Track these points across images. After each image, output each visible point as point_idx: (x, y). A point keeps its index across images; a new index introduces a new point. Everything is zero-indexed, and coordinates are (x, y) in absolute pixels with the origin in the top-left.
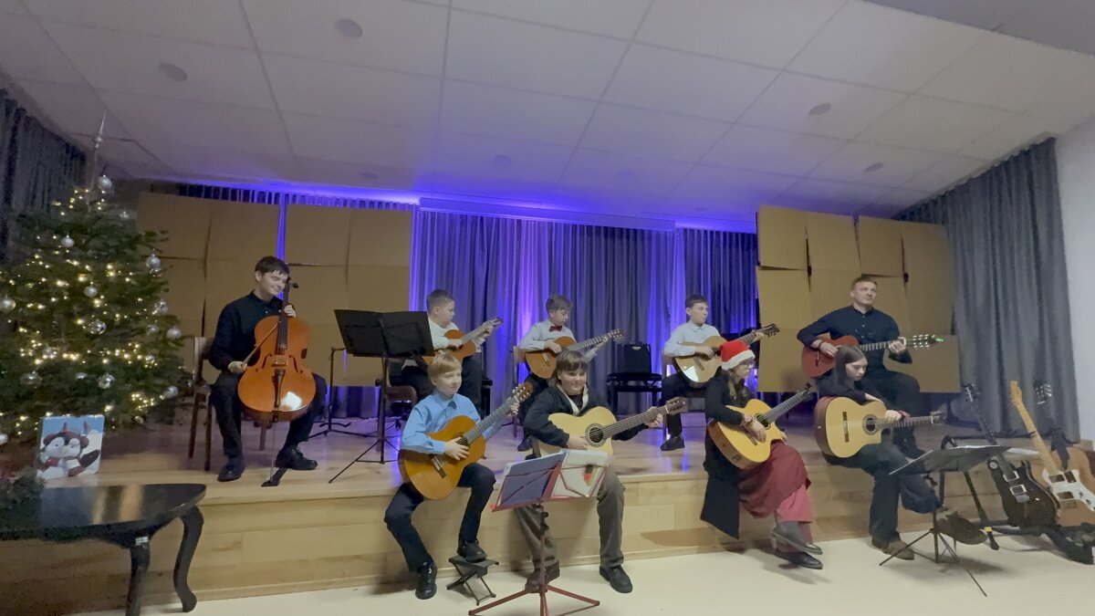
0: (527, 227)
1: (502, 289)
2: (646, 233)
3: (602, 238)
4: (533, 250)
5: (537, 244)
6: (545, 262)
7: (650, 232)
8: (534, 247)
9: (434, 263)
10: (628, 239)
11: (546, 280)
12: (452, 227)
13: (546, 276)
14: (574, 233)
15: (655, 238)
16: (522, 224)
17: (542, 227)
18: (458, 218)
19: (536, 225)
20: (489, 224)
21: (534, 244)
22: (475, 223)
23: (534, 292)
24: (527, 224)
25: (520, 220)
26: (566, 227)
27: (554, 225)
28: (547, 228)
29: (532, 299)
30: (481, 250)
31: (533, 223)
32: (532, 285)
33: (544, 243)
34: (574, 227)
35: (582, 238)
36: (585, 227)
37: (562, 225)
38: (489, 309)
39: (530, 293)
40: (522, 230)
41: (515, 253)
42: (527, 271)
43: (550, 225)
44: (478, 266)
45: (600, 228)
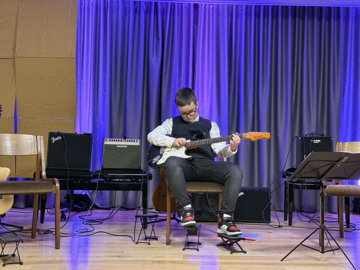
0: (205, 11)
1: (177, 79)
2: (342, 10)
3: (290, 18)
4: (211, 36)
5: (215, 29)
6: (224, 48)
7: (347, 9)
8: (213, 33)
9: (108, 53)
10: (320, 18)
11: (224, 68)
12: (126, 15)
13: (224, 64)
14: (257, 16)
15: (354, 16)
16: (200, 9)
17: (221, 10)
18: (132, 5)
19: (215, 9)
20: (164, 9)
21: (213, 30)
22: (149, 9)
23: (212, 82)
24: (205, 8)
25: (198, 4)
26: (249, 9)
27: (234, 8)
28: (226, 11)
29: (210, 89)
30: (155, 38)
31: (212, 6)
32: (211, 74)
33: (223, 28)
34: (258, 8)
35: (266, 20)
36: (270, 8)
37: (244, 8)
38: (164, 100)
39: (208, 83)
40: (200, 16)
41: (191, 40)
42: (204, 58)
43: (230, 9)
44: (153, 56)
45: (287, 7)
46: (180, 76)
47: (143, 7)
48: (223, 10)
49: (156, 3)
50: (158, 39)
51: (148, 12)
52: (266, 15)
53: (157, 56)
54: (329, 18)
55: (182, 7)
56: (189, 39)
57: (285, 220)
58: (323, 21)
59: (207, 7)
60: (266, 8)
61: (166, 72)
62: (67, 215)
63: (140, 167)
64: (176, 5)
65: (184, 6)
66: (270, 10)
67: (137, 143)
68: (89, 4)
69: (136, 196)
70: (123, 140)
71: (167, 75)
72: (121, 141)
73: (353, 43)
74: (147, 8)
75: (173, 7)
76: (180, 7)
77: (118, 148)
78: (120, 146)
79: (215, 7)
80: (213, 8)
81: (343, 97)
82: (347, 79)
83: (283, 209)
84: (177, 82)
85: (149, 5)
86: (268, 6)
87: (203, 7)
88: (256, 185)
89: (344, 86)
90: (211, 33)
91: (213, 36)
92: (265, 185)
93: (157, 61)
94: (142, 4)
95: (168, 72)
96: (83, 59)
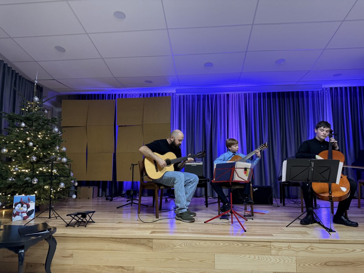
0: (232, 97)
1: (220, 131)
2: (305, 93)
3: (277, 98)
4: (236, 109)
5: (238, 105)
6: (243, 115)
7: (307, 92)
8: (237, 107)
9: (185, 120)
10: (293, 98)
11: (243, 124)
12: (193, 101)
13: (243, 122)
14: (260, 98)
15: (311, 95)
16: (230, 96)
17: (241, 96)
18: (196, 97)
19: (237, 96)
20: (212, 98)
21: (237, 106)
22: (204, 98)
23: (237, 131)
24: (232, 95)
25: (228, 94)
26: (255, 95)
27: (247, 94)
28: (243, 96)
29: (236, 135)
30: (208, 111)
31: (236, 95)
32: (236, 128)
33: (242, 105)
34: (259, 94)
35: (264, 99)
36: (266, 93)
37: (252, 94)
38: (213, 142)
39: (235, 132)
40: (230, 99)
41: (226, 111)
42: (233, 120)
43: (245, 95)
44: (207, 120)
45: (275, 93)
46: (221, 129)
47: (202, 97)
48: (242, 96)
49: (208, 95)
50: (209, 112)
51: (204, 99)
52: (264, 97)
53: (209, 120)
54: (298, 97)
55: (221, 96)
56: (225, 111)
57: (281, 203)
58: (295, 98)
59: (233, 95)
60: (264, 94)
61: (214, 127)
62: (168, 200)
63: (203, 176)
64: (218, 95)
65: (222, 95)
66: (266, 95)
67: (201, 164)
68: (176, 97)
69: (201, 190)
70: (194, 162)
71: (214, 129)
72: (193, 163)
73: (312, 109)
74: (204, 97)
75: (216, 96)
76: (220, 96)
77: (192, 166)
78: (193, 165)
79: (237, 95)
80: (236, 96)
81: (309, 137)
82: (310, 128)
83: (280, 198)
84: (220, 132)
85: (204, 96)
86: (265, 93)
87: (231, 95)
88: (264, 185)
89: (309, 131)
90: (236, 108)
91: (237, 109)
92: (269, 185)
93: (209, 123)
94: (201, 96)
95: (215, 128)
96: (173, 123)
